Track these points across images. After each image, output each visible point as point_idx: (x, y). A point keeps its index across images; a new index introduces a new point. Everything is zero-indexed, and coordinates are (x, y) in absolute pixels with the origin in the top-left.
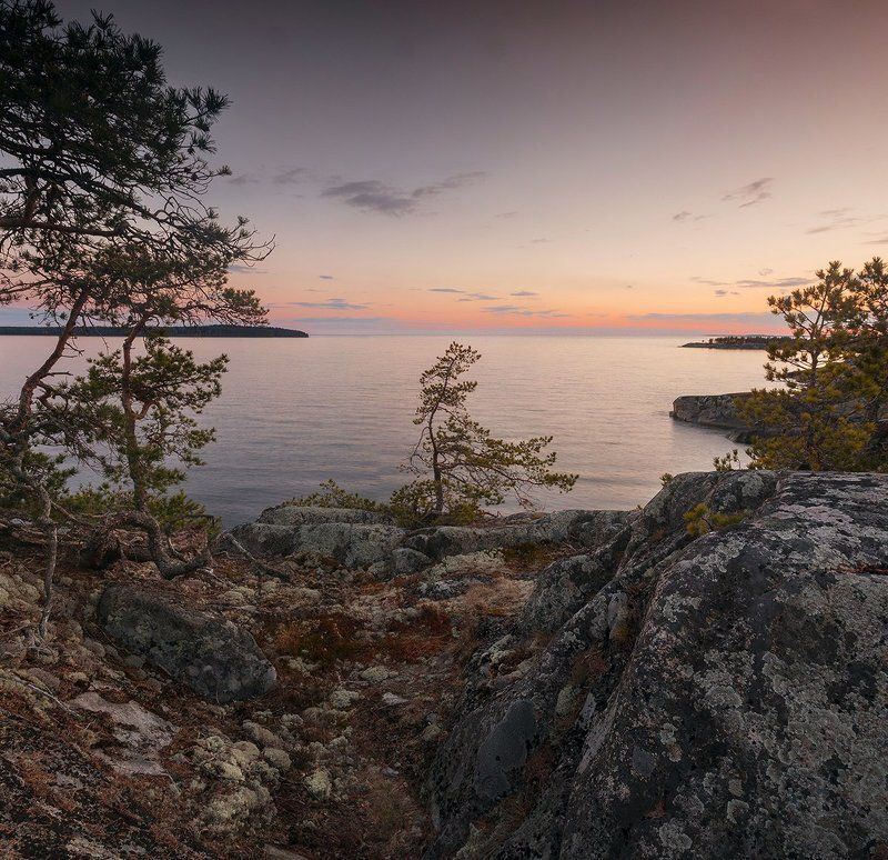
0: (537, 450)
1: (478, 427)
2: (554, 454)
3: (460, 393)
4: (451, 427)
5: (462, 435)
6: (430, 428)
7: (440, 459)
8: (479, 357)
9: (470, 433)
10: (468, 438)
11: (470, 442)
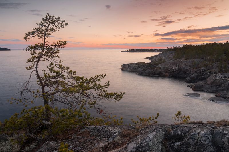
0: (99, 80)
1: (69, 70)
2: (109, 82)
3: (56, 49)
4: (51, 70)
5: (59, 75)
6: (37, 71)
7: (47, 89)
8: (66, 24)
9: (64, 73)
10: (63, 76)
11: (64, 78)
